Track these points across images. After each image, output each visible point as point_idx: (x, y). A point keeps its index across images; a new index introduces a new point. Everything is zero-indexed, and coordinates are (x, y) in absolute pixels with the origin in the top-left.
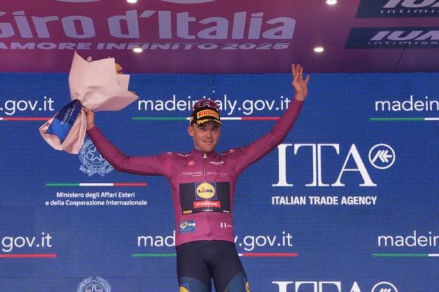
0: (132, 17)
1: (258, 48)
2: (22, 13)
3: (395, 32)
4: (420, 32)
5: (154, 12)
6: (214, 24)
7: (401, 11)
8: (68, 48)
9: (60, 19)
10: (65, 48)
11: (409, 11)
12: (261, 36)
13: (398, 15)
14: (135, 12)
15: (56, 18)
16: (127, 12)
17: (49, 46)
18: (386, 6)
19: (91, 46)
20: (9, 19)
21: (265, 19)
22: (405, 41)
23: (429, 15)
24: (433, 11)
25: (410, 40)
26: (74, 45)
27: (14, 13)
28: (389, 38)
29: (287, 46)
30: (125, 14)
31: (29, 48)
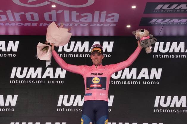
0: (53, 13)
1: (104, 26)
2: (10, 11)
3: (159, 20)
4: (170, 19)
5: (63, 11)
6: (87, 16)
7: (162, 11)
8: (28, 25)
9: (25, 13)
10: (27, 25)
11: (165, 11)
12: (105, 21)
13: (161, 12)
14: (55, 11)
15: (23, 13)
16: (52, 11)
17: (21, 24)
18: (156, 9)
19: (37, 25)
20: (5, 13)
21: (107, 14)
22: (164, 23)
23: (173, 12)
24: (175, 11)
25: (165, 23)
26: (31, 24)
27: (7, 11)
28: (157, 22)
29: (116, 25)
30: (51, 12)
31: (13, 25)
